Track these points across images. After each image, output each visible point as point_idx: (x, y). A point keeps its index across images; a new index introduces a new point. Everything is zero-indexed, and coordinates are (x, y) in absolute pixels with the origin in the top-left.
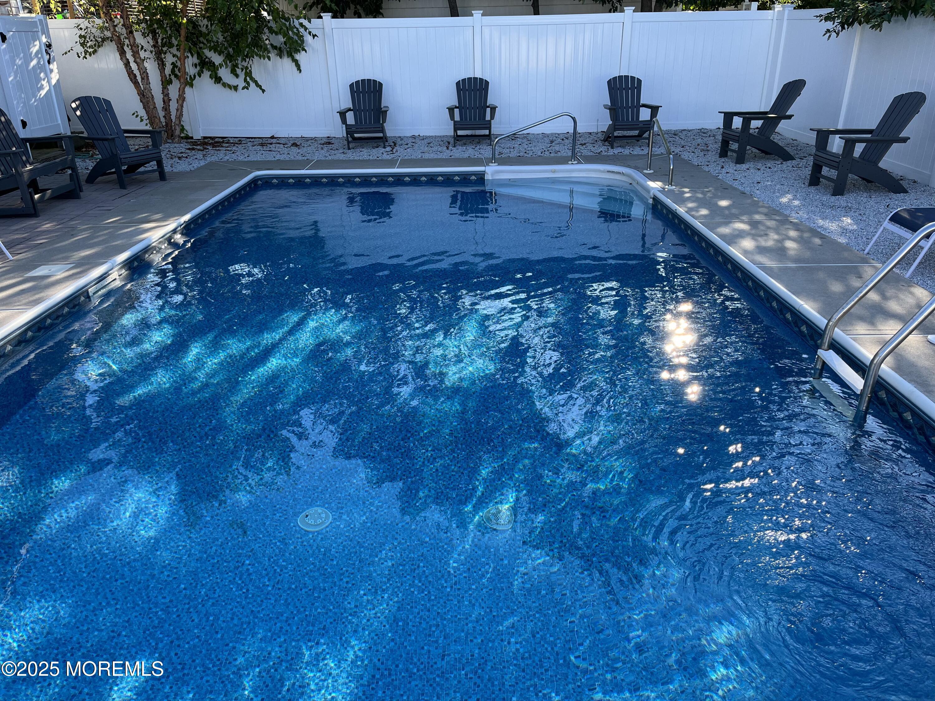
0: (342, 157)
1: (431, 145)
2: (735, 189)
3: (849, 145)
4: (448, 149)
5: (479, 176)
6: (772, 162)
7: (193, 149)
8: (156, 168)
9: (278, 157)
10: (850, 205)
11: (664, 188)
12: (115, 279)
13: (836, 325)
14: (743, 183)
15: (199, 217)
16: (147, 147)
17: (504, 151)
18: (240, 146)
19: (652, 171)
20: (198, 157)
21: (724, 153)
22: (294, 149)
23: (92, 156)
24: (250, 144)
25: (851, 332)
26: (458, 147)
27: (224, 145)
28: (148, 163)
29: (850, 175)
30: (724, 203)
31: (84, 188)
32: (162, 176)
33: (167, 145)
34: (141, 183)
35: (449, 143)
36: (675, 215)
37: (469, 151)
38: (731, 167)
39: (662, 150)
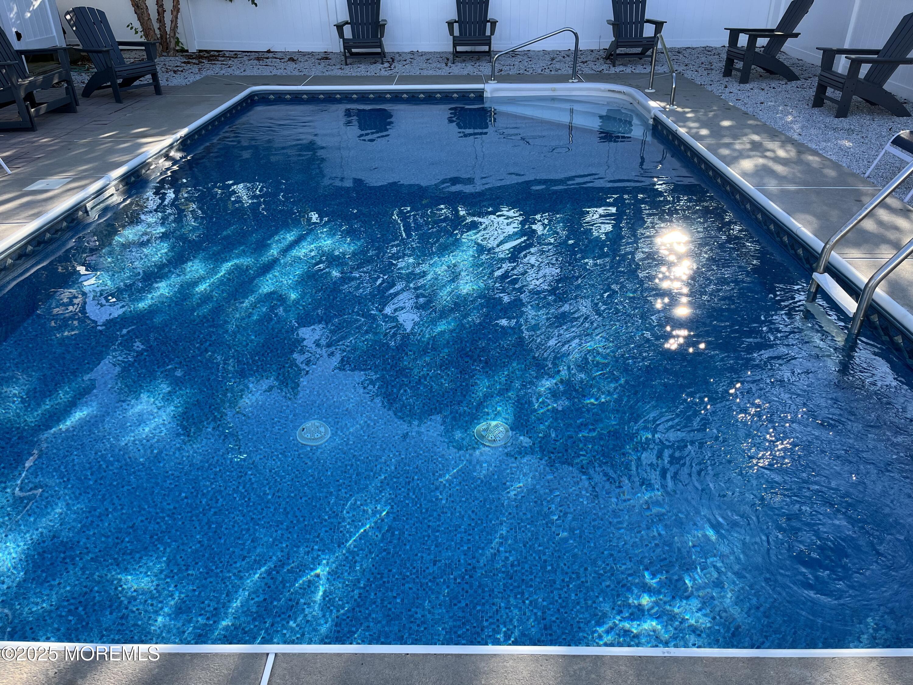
0: (339, 73)
1: (430, 61)
2: (738, 109)
3: (855, 65)
4: (446, 65)
5: (478, 94)
6: (777, 82)
7: (189, 63)
8: (151, 81)
9: (275, 72)
10: (852, 127)
11: (665, 108)
12: (112, 195)
13: (832, 248)
14: (746, 104)
15: (196, 133)
16: (143, 60)
17: (504, 68)
18: (236, 60)
19: (653, 91)
20: (193, 70)
21: (728, 72)
22: (291, 65)
23: (88, 70)
24: (245, 58)
25: (848, 256)
26: (457, 64)
27: (220, 59)
28: (143, 76)
29: (854, 97)
30: (726, 123)
31: (80, 102)
32: (158, 90)
33: (162, 58)
34: (137, 97)
35: (448, 59)
36: (675, 136)
37: (469, 68)
38: (734, 87)
39: (665, 69)
